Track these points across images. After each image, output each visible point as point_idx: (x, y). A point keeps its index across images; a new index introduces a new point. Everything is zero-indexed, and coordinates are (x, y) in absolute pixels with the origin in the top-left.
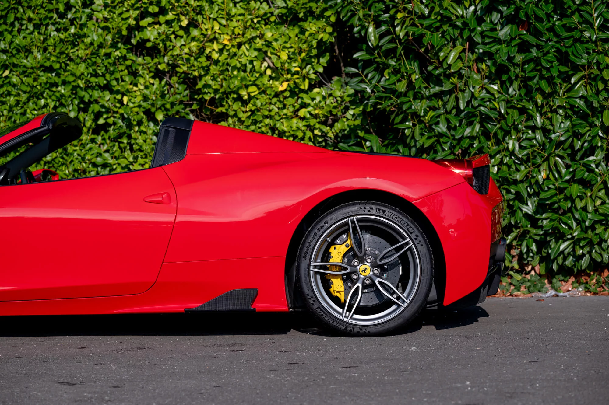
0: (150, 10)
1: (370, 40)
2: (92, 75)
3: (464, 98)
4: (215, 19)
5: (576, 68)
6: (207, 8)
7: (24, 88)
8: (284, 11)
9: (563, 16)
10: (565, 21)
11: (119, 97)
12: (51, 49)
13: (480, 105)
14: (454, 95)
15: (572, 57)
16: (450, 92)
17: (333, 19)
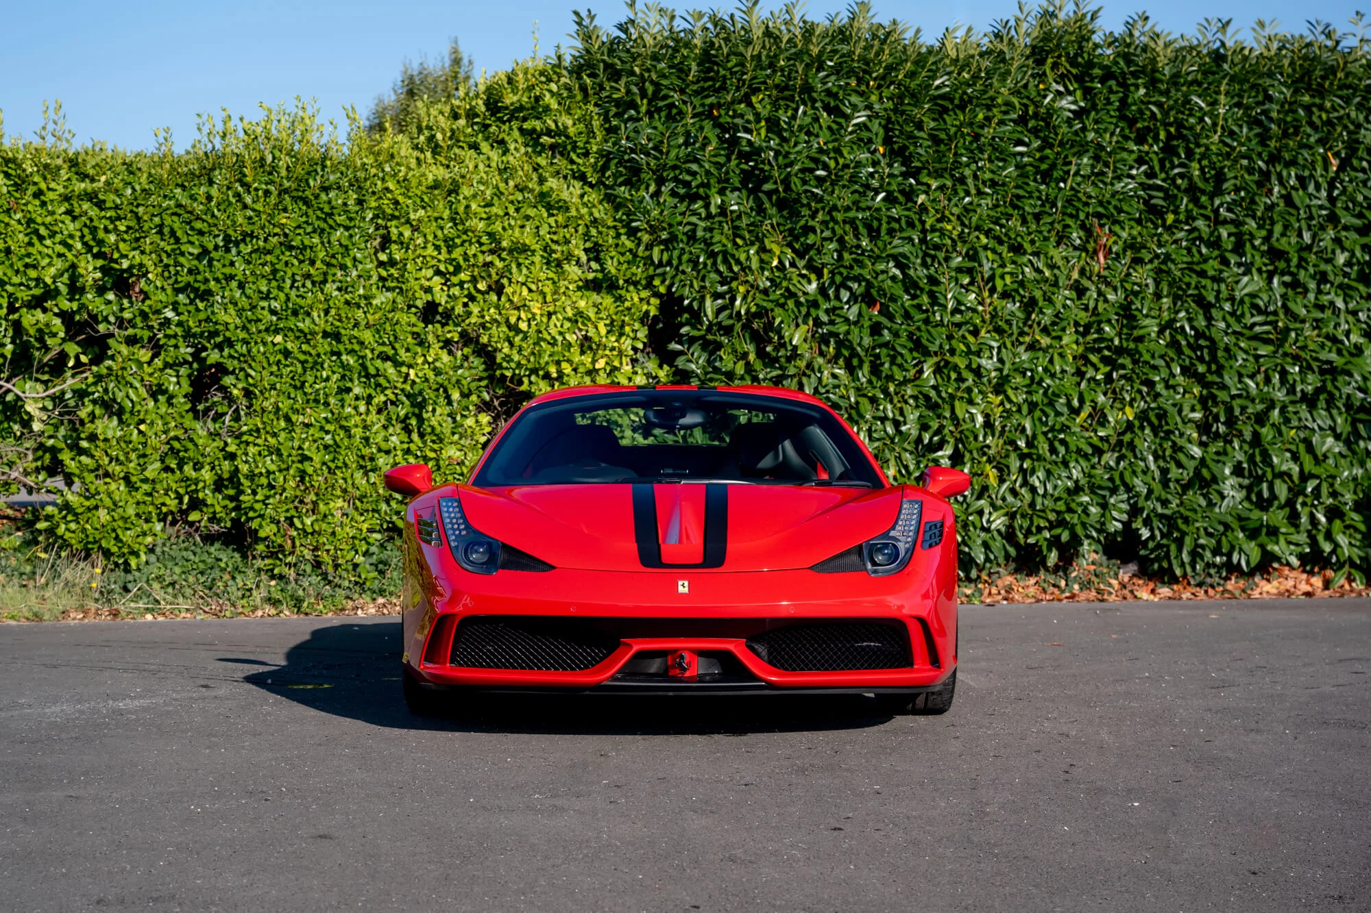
0: (442, 268)
1: (706, 315)
2: (379, 344)
3: (810, 384)
4: (523, 284)
5: (927, 353)
6: (514, 269)
7: (302, 357)
8: (600, 276)
9: (914, 297)
10: (915, 302)
11: (404, 369)
12: (333, 312)
13: (828, 392)
14: (795, 380)
15: (924, 342)
16: (792, 376)
17: (662, 290)
